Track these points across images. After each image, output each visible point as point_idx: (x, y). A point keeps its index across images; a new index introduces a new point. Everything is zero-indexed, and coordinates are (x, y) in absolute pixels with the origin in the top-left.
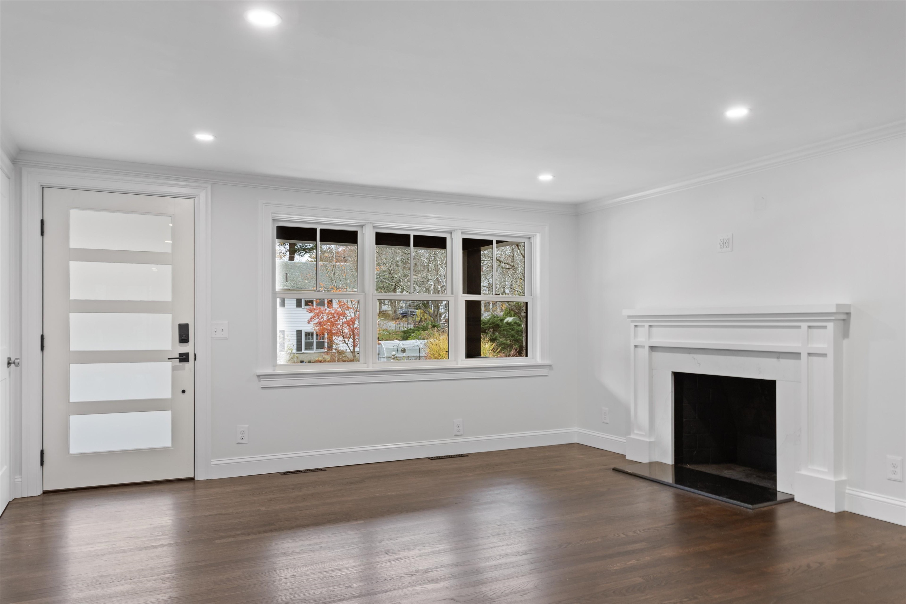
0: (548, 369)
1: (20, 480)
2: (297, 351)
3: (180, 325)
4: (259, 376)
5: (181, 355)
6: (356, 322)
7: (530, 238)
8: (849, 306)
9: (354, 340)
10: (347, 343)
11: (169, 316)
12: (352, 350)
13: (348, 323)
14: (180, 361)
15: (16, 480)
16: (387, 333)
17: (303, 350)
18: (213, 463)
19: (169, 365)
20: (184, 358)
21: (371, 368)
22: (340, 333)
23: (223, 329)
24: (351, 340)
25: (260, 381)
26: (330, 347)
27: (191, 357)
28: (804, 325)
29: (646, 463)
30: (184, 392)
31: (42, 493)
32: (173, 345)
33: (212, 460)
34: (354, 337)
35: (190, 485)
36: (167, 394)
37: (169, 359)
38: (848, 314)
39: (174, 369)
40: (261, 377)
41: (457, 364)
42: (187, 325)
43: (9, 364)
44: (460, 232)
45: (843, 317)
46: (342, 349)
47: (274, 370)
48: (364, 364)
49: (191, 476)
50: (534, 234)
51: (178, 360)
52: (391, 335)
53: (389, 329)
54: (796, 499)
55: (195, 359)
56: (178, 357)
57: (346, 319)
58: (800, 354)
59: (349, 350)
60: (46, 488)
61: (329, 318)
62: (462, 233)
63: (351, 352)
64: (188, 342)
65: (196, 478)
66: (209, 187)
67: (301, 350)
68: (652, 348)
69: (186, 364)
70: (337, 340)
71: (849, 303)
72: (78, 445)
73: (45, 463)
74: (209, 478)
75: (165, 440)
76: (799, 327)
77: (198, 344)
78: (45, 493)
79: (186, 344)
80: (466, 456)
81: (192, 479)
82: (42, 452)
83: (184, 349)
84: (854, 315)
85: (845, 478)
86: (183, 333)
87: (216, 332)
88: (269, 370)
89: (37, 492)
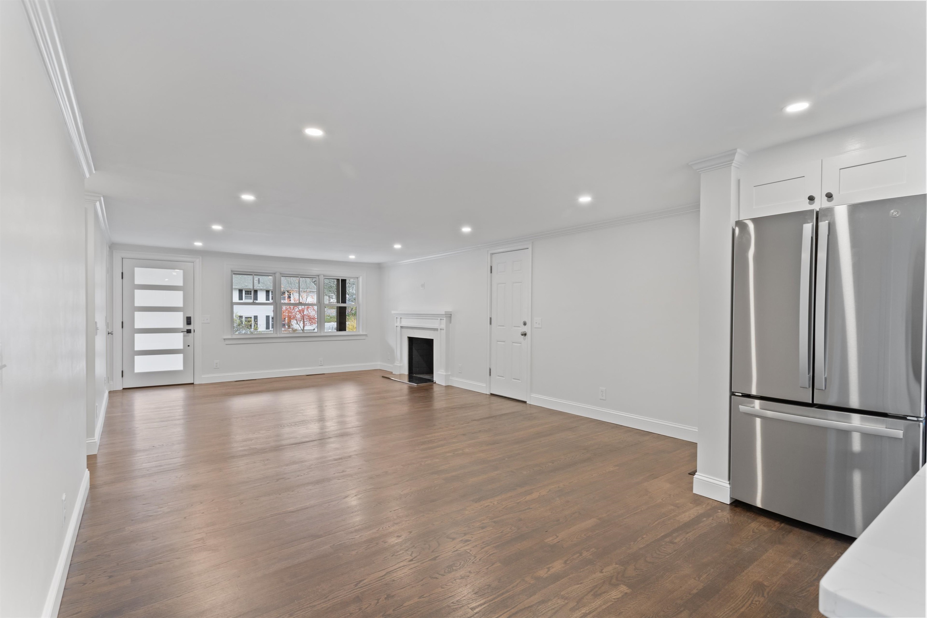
1: (112, 383)
2: (266, 329)
3: (187, 317)
4: (224, 339)
5: (187, 330)
6: (305, 311)
7: (357, 278)
8: (451, 312)
9: (304, 322)
10: (299, 324)
11: (182, 313)
12: (302, 329)
13: (300, 311)
16: (329, 317)
17: (271, 329)
19: (182, 334)
20: (189, 331)
22: (294, 318)
23: (207, 319)
24: (302, 322)
25: (225, 341)
26: (289, 327)
27: (192, 331)
28: (439, 318)
29: (398, 375)
30: (189, 346)
31: (122, 389)
32: (184, 326)
33: (202, 376)
34: (304, 320)
35: (192, 385)
36: (181, 347)
37: (182, 332)
38: (451, 314)
39: (184, 336)
41: (321, 334)
42: (190, 317)
43: (109, 334)
44: (322, 276)
45: (450, 316)
46: (295, 328)
47: (231, 337)
49: (193, 382)
51: (186, 332)
52: (331, 319)
53: (331, 315)
54: (436, 383)
55: (194, 332)
56: (186, 331)
57: (299, 309)
58: (438, 329)
59: (300, 329)
60: (124, 387)
61: (287, 308)
62: (324, 276)
63: (302, 330)
65: (194, 383)
66: (201, 257)
67: (269, 329)
68: (402, 327)
69: (190, 334)
70: (294, 322)
71: (451, 311)
72: (138, 369)
73: (123, 376)
74: (201, 383)
75: (180, 367)
76: (438, 319)
77: (195, 325)
78: (124, 389)
79: (190, 325)
80: (324, 374)
81: (193, 384)
82: (122, 372)
83: (189, 327)
84: (452, 315)
85: (450, 373)
86: (189, 321)
87: (204, 320)
88: (229, 337)
89: (120, 388)
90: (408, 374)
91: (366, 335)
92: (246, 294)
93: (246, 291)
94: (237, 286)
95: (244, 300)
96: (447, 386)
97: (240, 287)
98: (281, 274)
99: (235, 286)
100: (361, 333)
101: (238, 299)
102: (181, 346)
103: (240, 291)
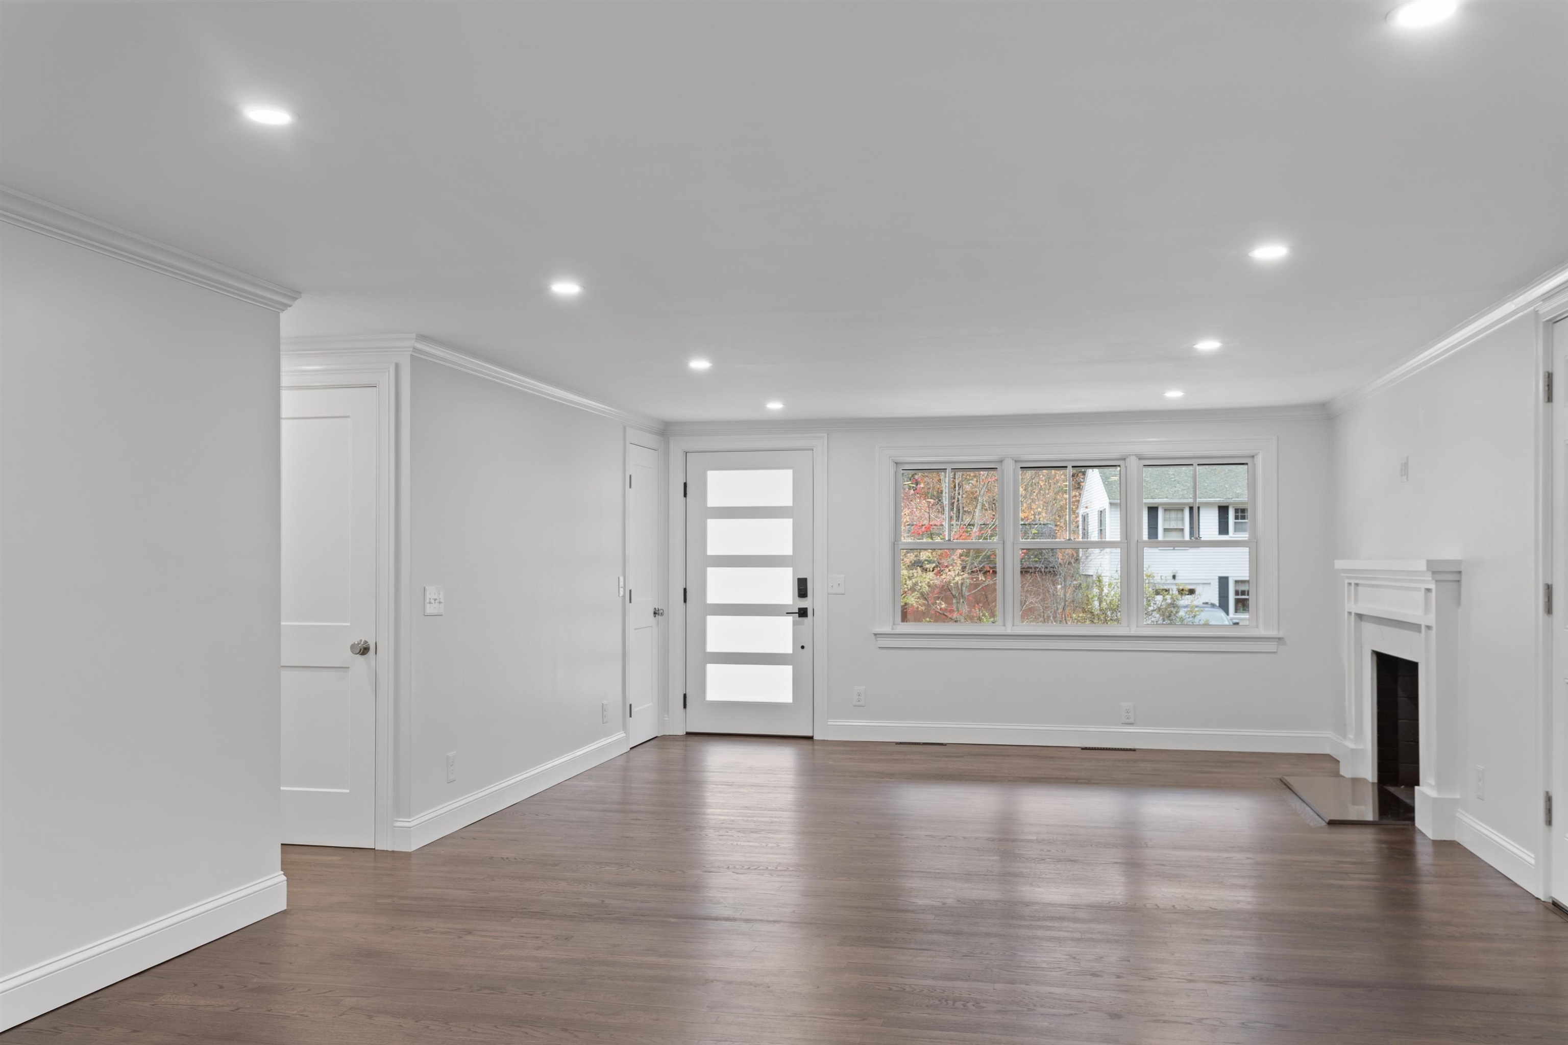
0: (1276, 643)
1: (668, 718)
3: (799, 580)
4: (875, 634)
5: (800, 609)
7: (1253, 457)
8: (1459, 562)
11: (790, 570)
14: (799, 616)
15: (665, 719)
18: (829, 723)
19: (790, 619)
20: (803, 613)
21: (1009, 631)
23: (839, 584)
25: (877, 640)
27: (810, 612)
28: (1422, 587)
29: (1348, 779)
31: (685, 733)
32: (792, 600)
33: (829, 720)
35: (811, 742)
36: (788, 649)
37: (787, 613)
38: (1460, 572)
39: (795, 623)
40: (878, 636)
41: (1130, 631)
42: (805, 581)
43: (655, 613)
45: (1455, 577)
47: (892, 629)
49: (811, 735)
50: (1258, 451)
51: (797, 614)
55: (813, 615)
56: (797, 611)
58: (1422, 626)
60: (689, 730)
64: (808, 597)
68: (1358, 617)
69: (805, 619)
71: (1459, 557)
72: (713, 694)
73: (687, 706)
74: (826, 739)
75: (786, 696)
76: (1419, 589)
77: (814, 601)
78: (688, 734)
79: (805, 599)
80: (1134, 750)
81: (810, 738)
82: (685, 696)
83: (803, 603)
84: (1463, 573)
85: (1458, 797)
86: (802, 589)
87: (832, 586)
88: (887, 629)
89: (682, 732)
90: (1376, 781)
91: (1279, 639)
92: (1237, 518)
93: (1237, 511)
94: (1213, 497)
95: (1232, 535)
96: (1445, 841)
97: (1221, 500)
98: (1016, 461)
99: (1209, 498)
100: (1262, 632)
101: (1217, 533)
102: (786, 647)
103: (1223, 510)
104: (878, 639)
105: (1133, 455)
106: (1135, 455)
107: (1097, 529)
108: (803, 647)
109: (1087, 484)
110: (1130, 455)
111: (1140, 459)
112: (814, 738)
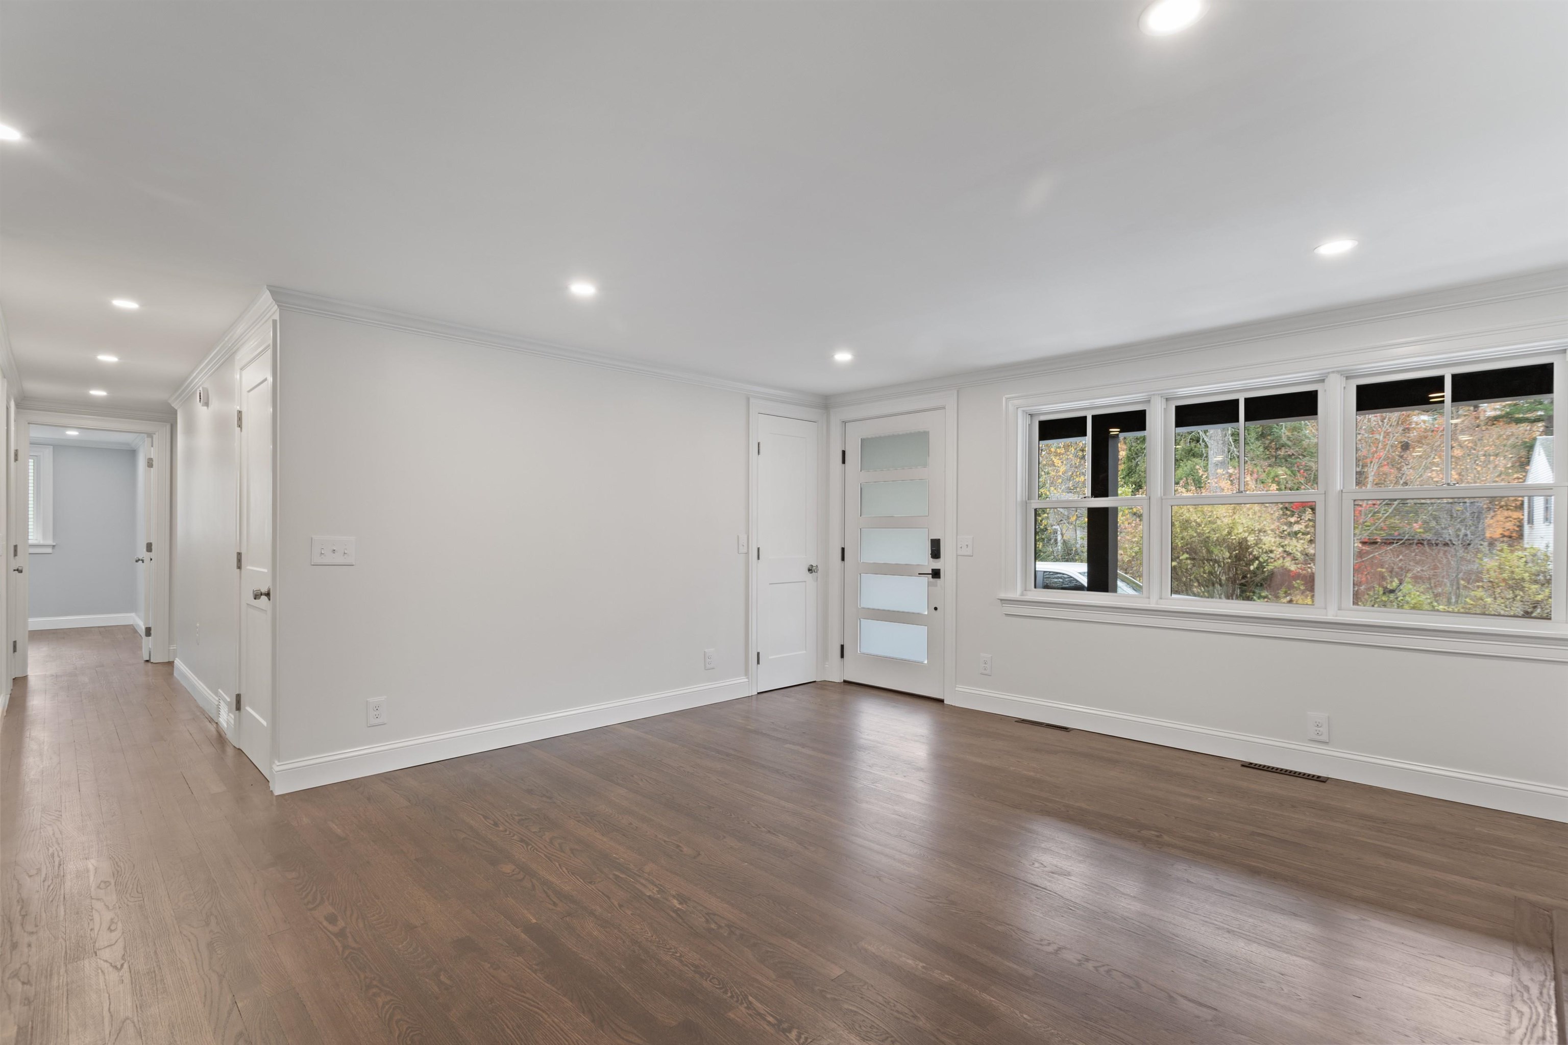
3: (932, 540)
4: (1001, 600)
5: (933, 570)
11: (925, 531)
14: (932, 578)
15: (825, 665)
18: (957, 689)
19: (921, 580)
20: (936, 574)
23: (967, 545)
25: (1003, 607)
27: (943, 574)
31: (842, 681)
32: (924, 561)
33: (957, 686)
36: (924, 609)
37: (919, 574)
39: (928, 584)
40: (1004, 602)
41: (1326, 615)
42: (938, 541)
43: (810, 570)
47: (1021, 595)
48: (1146, 598)
49: (941, 698)
51: (930, 575)
55: (949, 576)
56: (931, 572)
60: (845, 678)
64: (940, 558)
65: (947, 700)
66: (955, 392)
69: (938, 580)
73: (844, 656)
74: (955, 705)
75: (920, 655)
77: (945, 564)
78: (845, 682)
79: (938, 560)
81: (941, 701)
82: (842, 647)
83: (936, 564)
86: (936, 550)
87: (961, 547)
88: (1016, 595)
89: (838, 679)
102: (920, 607)
104: (1004, 605)
105: (1333, 372)
106: (1338, 372)
107: (1543, 507)
108: (936, 609)
109: (1532, 467)
110: (1329, 373)
111: (1347, 378)
112: (945, 702)
